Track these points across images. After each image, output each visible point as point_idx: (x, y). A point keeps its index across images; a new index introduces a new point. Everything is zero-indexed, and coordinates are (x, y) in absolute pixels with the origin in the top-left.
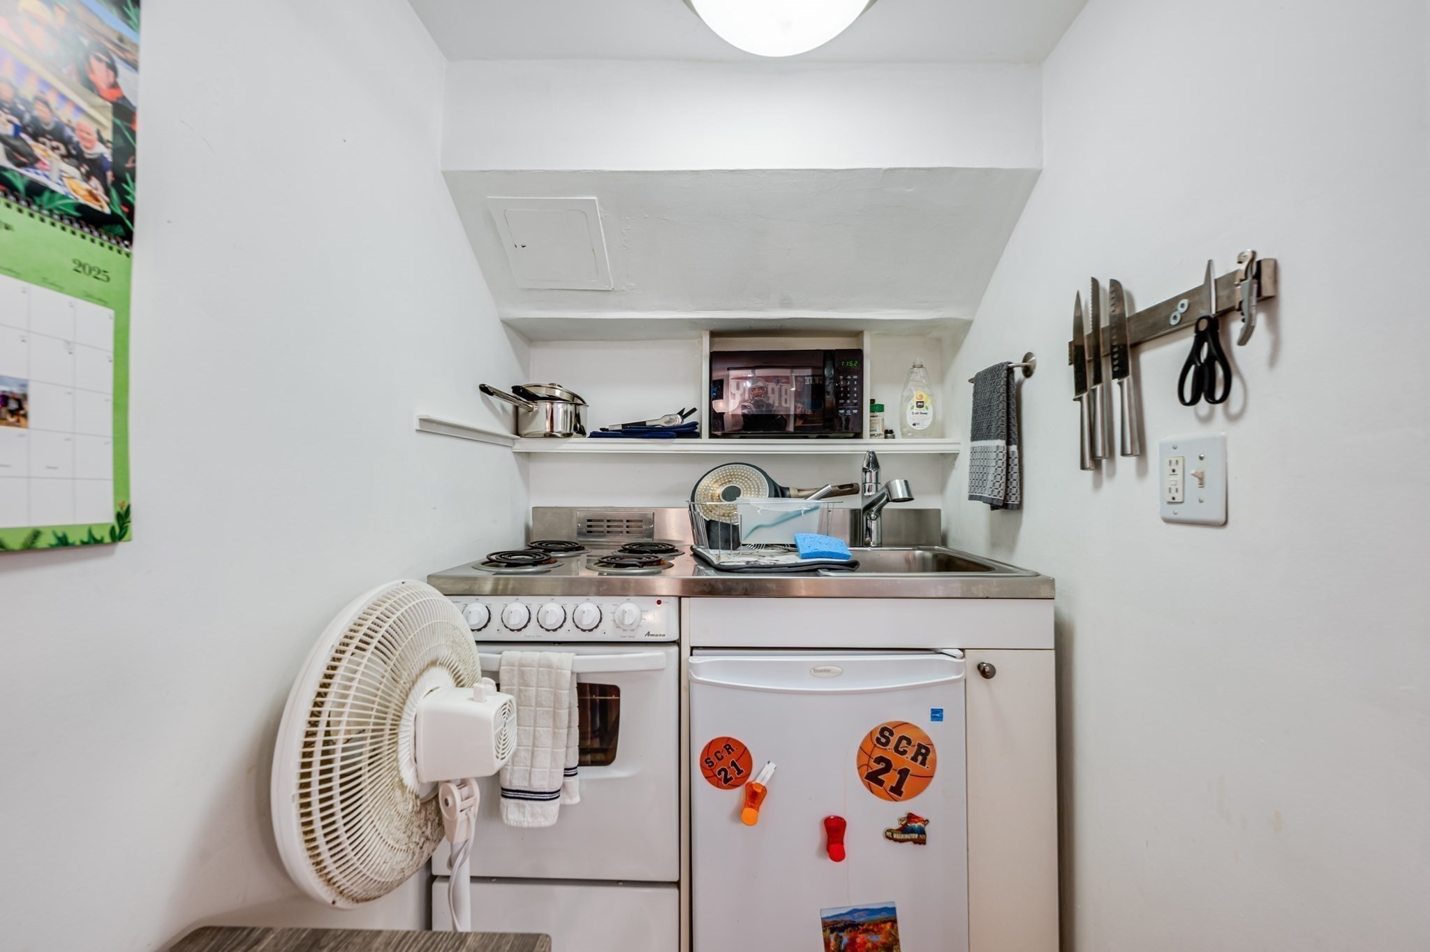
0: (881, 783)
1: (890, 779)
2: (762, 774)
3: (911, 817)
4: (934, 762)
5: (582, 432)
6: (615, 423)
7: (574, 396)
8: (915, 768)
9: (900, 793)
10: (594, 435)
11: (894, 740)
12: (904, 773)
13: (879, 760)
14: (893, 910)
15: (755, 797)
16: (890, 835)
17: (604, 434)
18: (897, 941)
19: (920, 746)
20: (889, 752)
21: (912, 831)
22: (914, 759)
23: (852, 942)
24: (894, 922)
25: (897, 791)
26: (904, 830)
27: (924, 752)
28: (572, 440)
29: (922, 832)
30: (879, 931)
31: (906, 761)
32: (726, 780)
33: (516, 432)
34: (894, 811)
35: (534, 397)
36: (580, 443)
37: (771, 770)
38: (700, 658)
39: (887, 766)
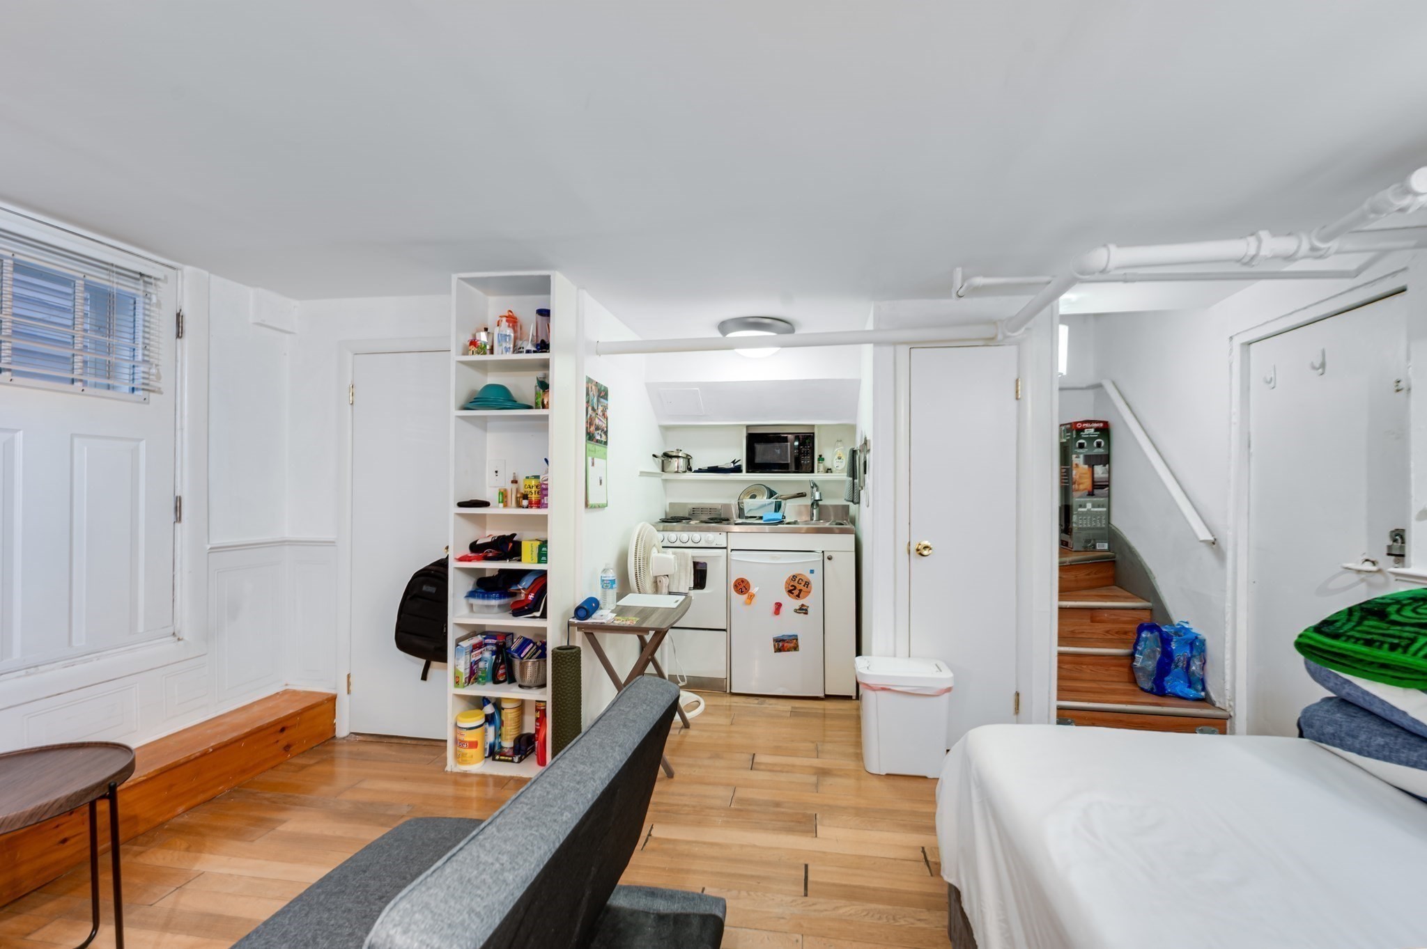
0: (793, 593)
1: (796, 592)
2: (754, 589)
3: (803, 605)
4: (811, 587)
5: (690, 469)
6: (705, 466)
7: (688, 455)
8: (804, 589)
9: (799, 597)
10: (695, 472)
11: (797, 580)
12: (800, 591)
13: (792, 586)
14: (797, 636)
15: (751, 597)
16: (796, 611)
17: (700, 471)
18: (798, 646)
19: (806, 582)
20: (795, 584)
21: (803, 610)
22: (804, 586)
23: (783, 646)
24: (797, 640)
25: (798, 596)
26: (800, 609)
27: (807, 584)
28: (686, 474)
29: (806, 610)
30: (791, 643)
31: (801, 587)
32: (742, 592)
33: (663, 471)
34: (797, 603)
35: (671, 457)
36: (689, 475)
37: (757, 589)
38: (734, 552)
39: (795, 588)
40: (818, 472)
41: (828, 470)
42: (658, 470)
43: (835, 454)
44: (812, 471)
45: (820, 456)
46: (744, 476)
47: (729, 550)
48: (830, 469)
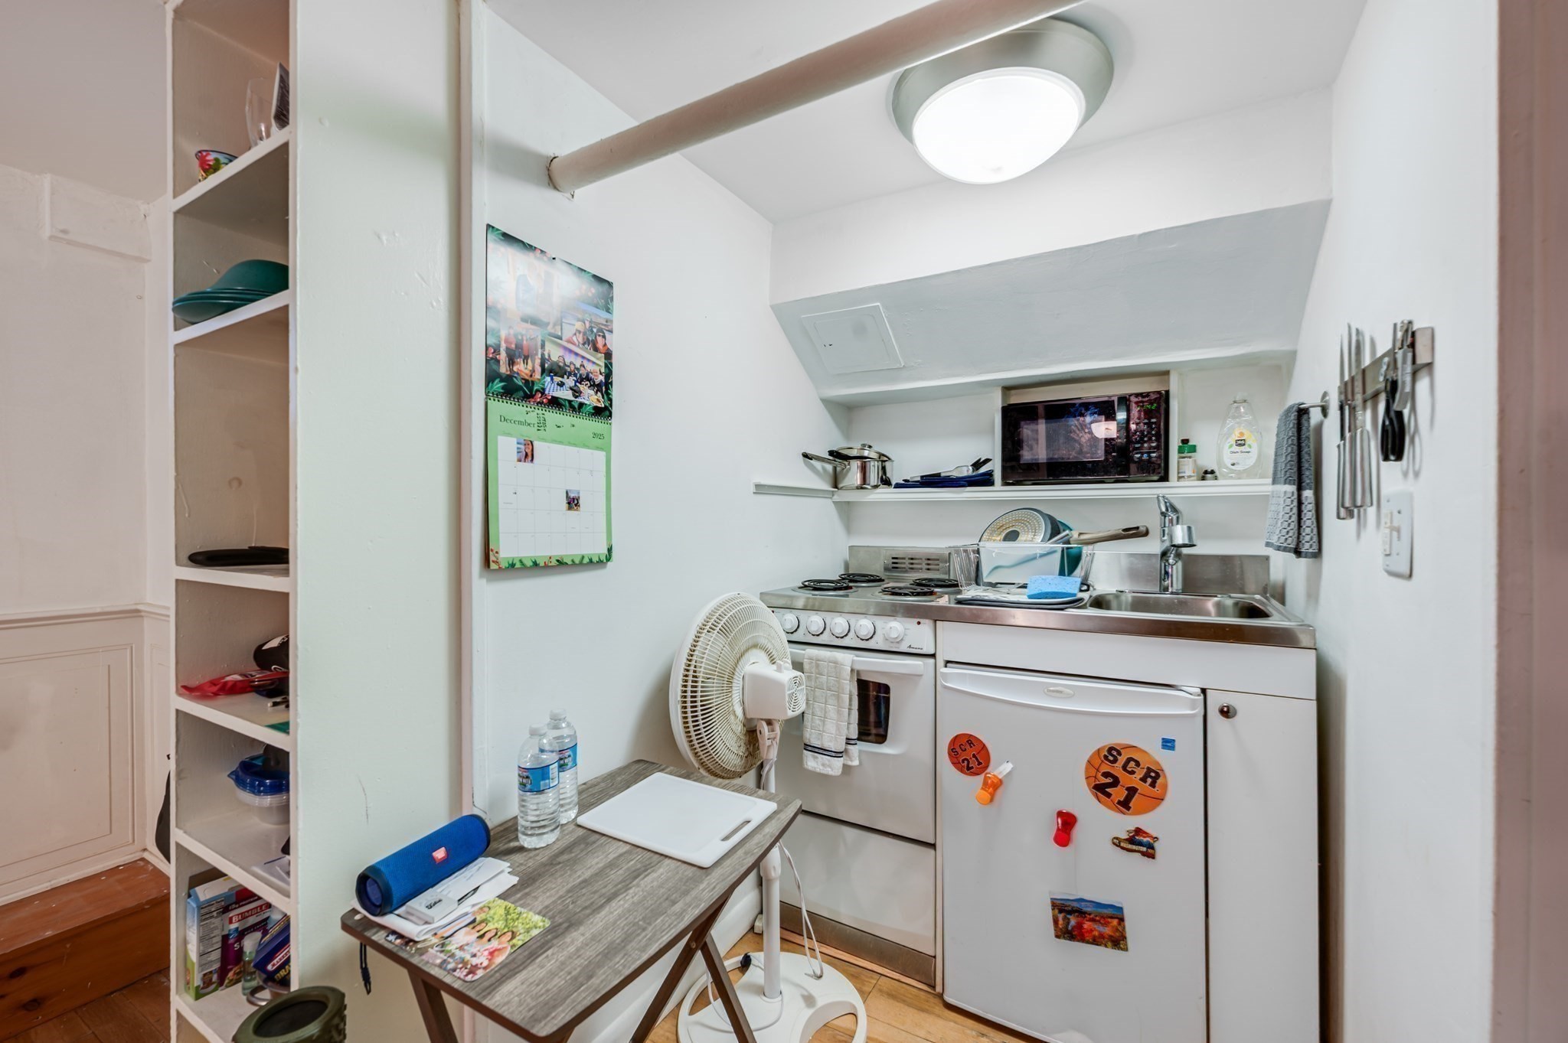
0: (1109, 795)
1: (1118, 793)
2: (1000, 768)
3: (1138, 831)
4: (1165, 787)
5: (886, 482)
6: (915, 475)
7: (881, 455)
8: (1144, 788)
9: (1128, 808)
10: (898, 486)
11: (1122, 760)
12: (1132, 791)
13: (1106, 775)
14: (1121, 909)
15: (994, 787)
16: (1117, 842)
17: (907, 484)
18: (1124, 938)
19: (1149, 770)
20: (1117, 769)
21: (1140, 844)
22: (1144, 780)
23: (1079, 926)
24: (1121, 920)
25: (1125, 805)
26: (1131, 840)
27: (1153, 776)
28: (878, 490)
29: (1151, 847)
30: (1106, 924)
31: (1135, 780)
32: (969, 768)
33: (836, 486)
34: (1124, 824)
35: (847, 458)
36: (885, 494)
37: (1006, 768)
38: (951, 670)
39: (1116, 782)
40: (1179, 478)
41: (1206, 474)
42: (825, 486)
43: (1229, 435)
44: (1165, 478)
45: (1185, 441)
46: (999, 492)
47: (940, 662)
48: (1212, 472)
